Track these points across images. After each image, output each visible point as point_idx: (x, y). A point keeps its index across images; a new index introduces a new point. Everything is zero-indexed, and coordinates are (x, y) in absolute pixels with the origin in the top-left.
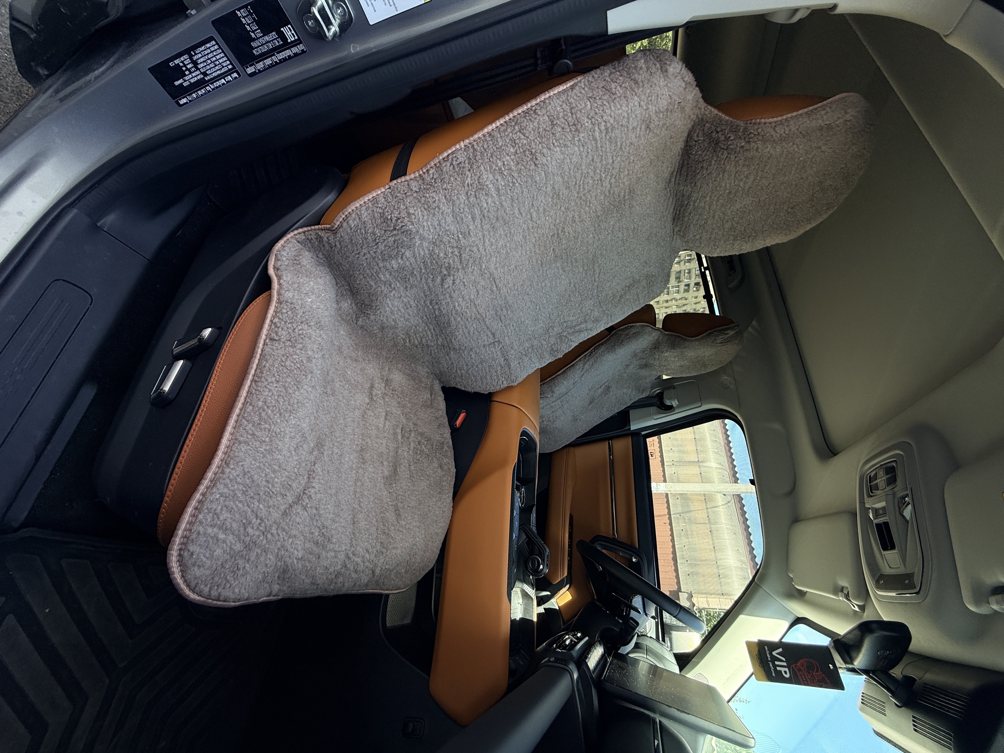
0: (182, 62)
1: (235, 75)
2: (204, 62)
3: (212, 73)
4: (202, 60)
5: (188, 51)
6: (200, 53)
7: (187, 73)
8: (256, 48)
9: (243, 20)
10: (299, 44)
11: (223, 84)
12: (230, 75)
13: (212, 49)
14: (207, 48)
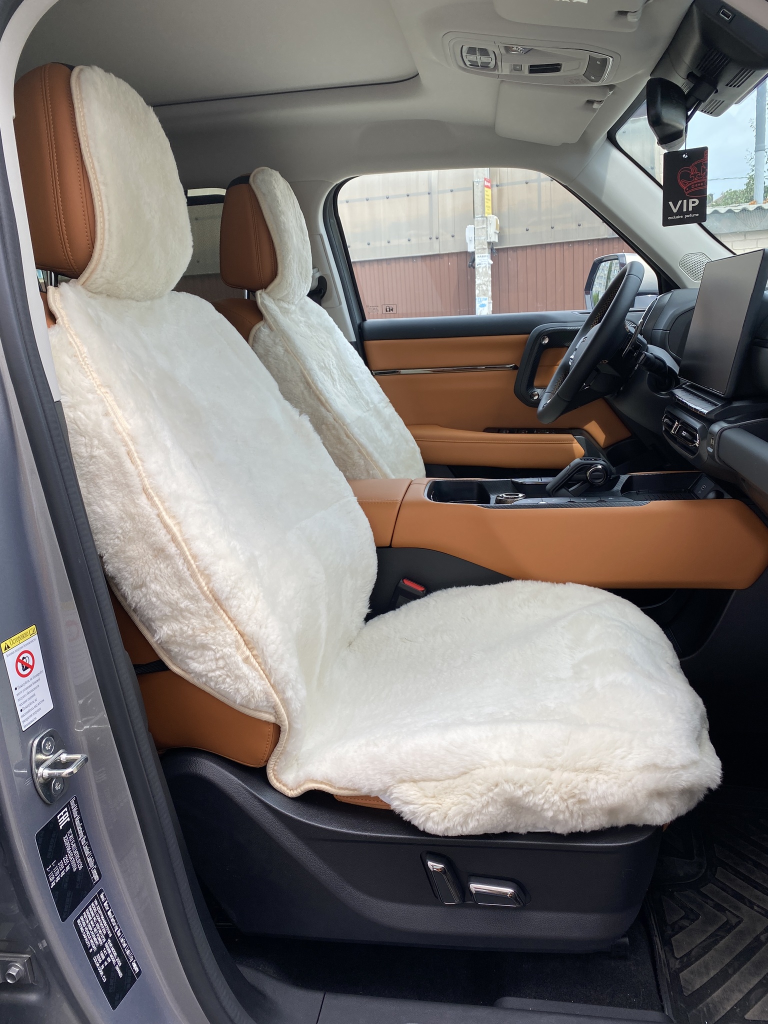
0: (101, 965)
1: (102, 896)
2: (96, 937)
3: (105, 927)
4: (95, 939)
5: (91, 956)
6: (89, 941)
7: (109, 961)
8: (77, 867)
9: (58, 879)
10: (70, 806)
11: (112, 912)
12: (103, 904)
13: (84, 926)
14: (85, 931)
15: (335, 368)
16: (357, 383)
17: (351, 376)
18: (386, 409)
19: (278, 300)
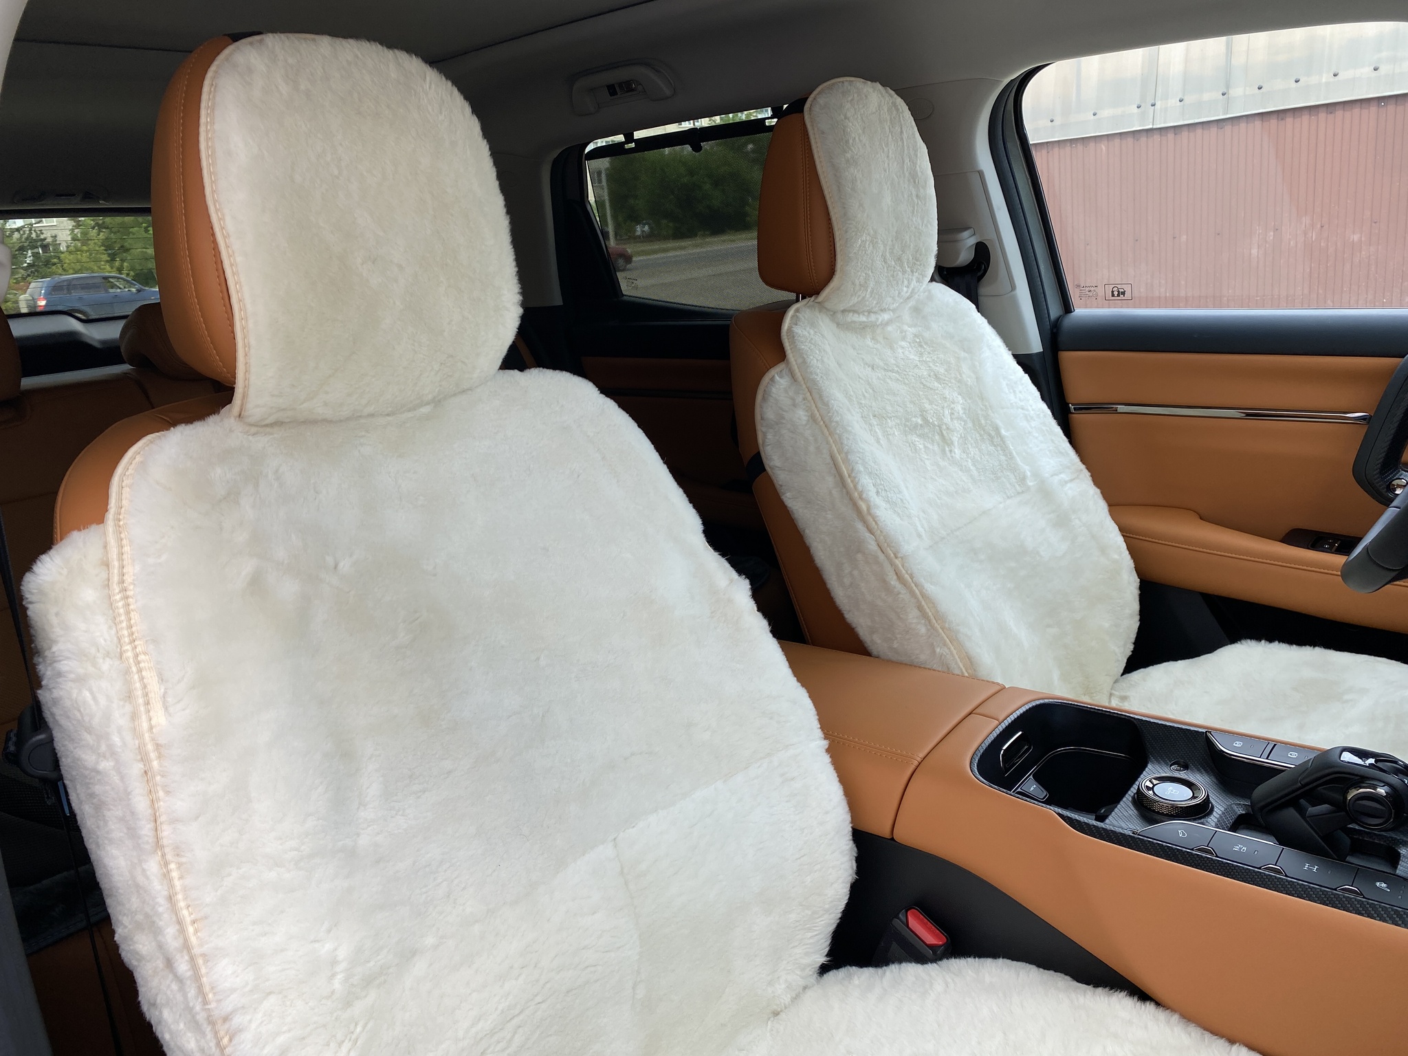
15: (959, 418)
16: (1009, 443)
17: (997, 429)
18: (1069, 485)
19: (844, 311)
